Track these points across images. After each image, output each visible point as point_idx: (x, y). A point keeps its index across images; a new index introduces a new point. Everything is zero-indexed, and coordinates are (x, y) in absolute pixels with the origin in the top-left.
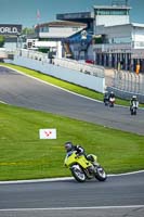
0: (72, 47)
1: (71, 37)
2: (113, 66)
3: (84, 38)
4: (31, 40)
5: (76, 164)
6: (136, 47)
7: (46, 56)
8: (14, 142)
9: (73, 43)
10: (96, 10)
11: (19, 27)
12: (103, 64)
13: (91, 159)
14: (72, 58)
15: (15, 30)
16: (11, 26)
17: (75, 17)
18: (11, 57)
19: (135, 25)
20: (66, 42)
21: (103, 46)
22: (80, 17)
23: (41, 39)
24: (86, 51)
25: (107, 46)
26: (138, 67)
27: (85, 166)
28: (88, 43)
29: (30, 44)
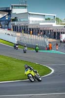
0: (1, 23)
1: (1, 18)
2: (20, 31)
3: (7, 19)
5: (30, 74)
6: (30, 23)
9: (2, 21)
10: (12, 6)
12: (15, 31)
13: (36, 72)
17: (3, 9)
19: (30, 13)
21: (15, 22)
22: (5, 9)
24: (8, 25)
25: (17, 23)
26: (31, 32)
27: (34, 75)
28: (9, 21)
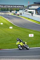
0: (38, 11)
1: (38, 9)
4: (27, 9)
5: (19, 44)
7: (31, 14)
8: (22, 37)
11: (23, 6)
14: (38, 14)
15: (22, 7)
16: (21, 6)
18: (21, 14)
20: (36, 10)
23: (29, 9)
29: (26, 11)
